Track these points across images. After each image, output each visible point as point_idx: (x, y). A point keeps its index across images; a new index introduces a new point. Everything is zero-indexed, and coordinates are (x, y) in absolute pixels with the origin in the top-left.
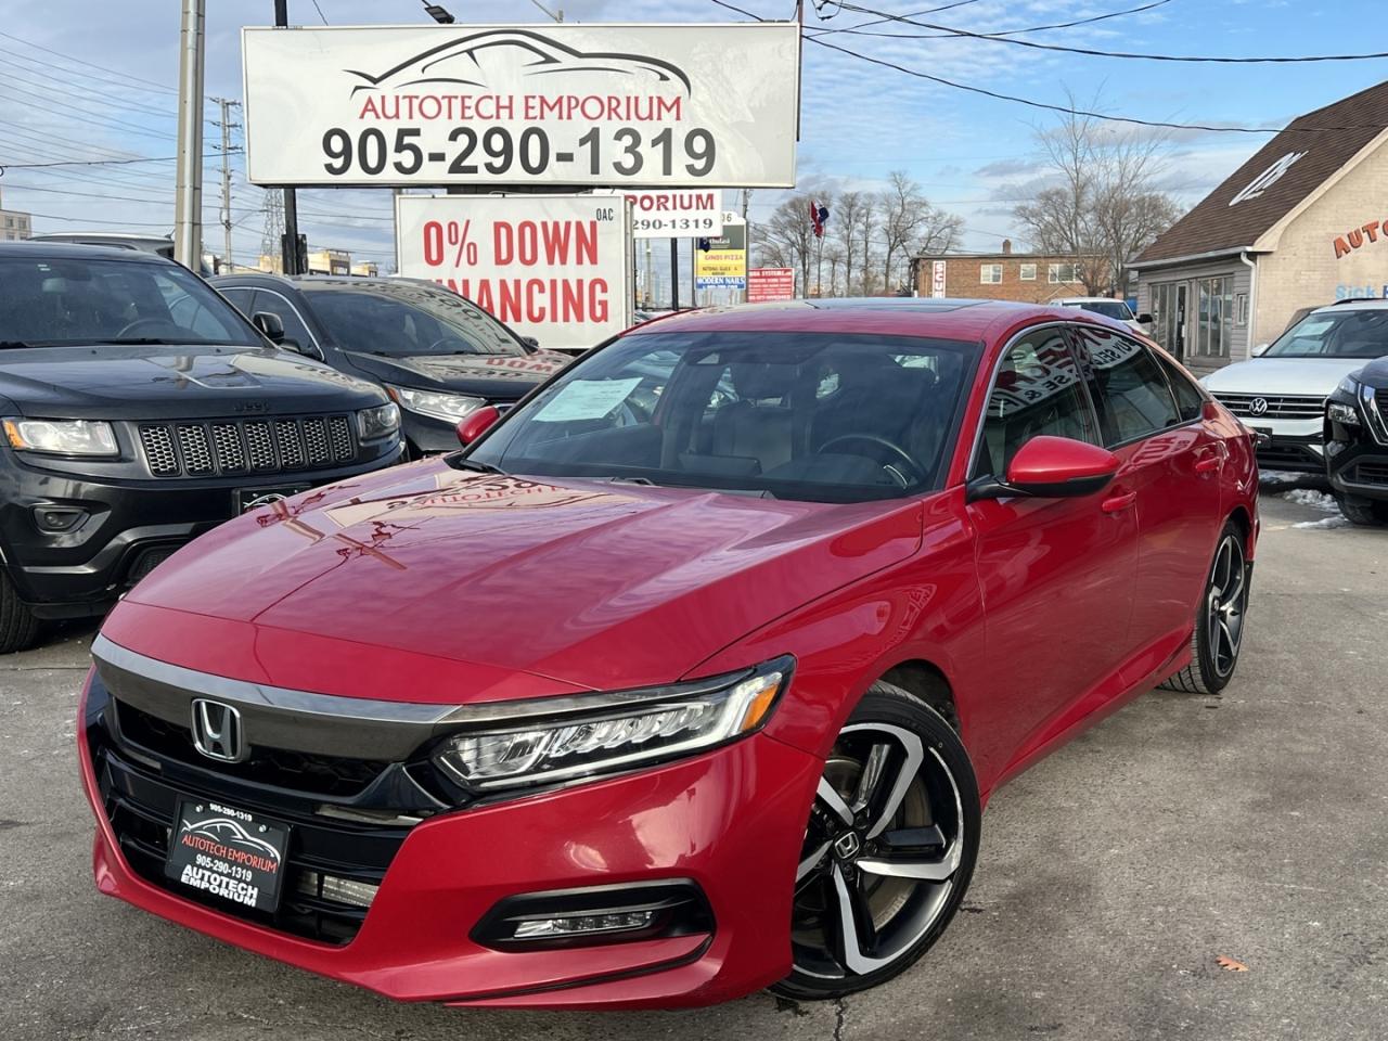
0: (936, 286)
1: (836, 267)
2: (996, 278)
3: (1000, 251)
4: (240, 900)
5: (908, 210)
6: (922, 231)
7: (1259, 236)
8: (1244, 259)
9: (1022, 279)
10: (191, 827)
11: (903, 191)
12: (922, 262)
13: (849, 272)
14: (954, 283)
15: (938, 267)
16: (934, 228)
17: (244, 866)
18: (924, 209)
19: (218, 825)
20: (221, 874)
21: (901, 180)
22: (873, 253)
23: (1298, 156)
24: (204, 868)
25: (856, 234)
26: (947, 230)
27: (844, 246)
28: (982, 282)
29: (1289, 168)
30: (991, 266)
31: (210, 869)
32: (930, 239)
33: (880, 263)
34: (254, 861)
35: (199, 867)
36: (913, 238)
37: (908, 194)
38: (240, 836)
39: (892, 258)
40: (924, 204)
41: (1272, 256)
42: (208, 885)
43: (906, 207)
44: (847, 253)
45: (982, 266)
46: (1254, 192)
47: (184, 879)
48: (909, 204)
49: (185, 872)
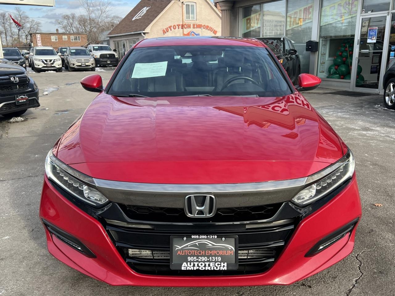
0: (38, 42)
1: (2, 36)
2: (56, 40)
3: (56, 32)
4: (218, 269)
5: (23, 19)
6: (28, 25)
7: (146, 28)
8: (142, 34)
9: (63, 40)
10: (180, 247)
11: (20, 13)
12: (33, 35)
13: (6, 37)
14: (44, 41)
15: (38, 36)
16: (32, 25)
17: (215, 256)
18: (28, 19)
19: (197, 243)
20: (204, 262)
21: (19, 9)
22: (13, 32)
23: (148, 8)
24: (193, 261)
25: (7, 25)
26: (36, 25)
27: (3, 29)
28: (52, 41)
29: (147, 11)
30: (54, 36)
31: (197, 261)
32: (31, 28)
33: (16, 35)
34: (221, 253)
35: (190, 262)
36: (26, 27)
37: (22, 14)
38: (210, 245)
39: (20, 33)
40: (27, 17)
41: (149, 34)
42: (198, 268)
43: (22, 18)
44: (5, 32)
45: (51, 36)
46: (139, 17)
47: (183, 268)
48: (23, 17)
49: (183, 265)
